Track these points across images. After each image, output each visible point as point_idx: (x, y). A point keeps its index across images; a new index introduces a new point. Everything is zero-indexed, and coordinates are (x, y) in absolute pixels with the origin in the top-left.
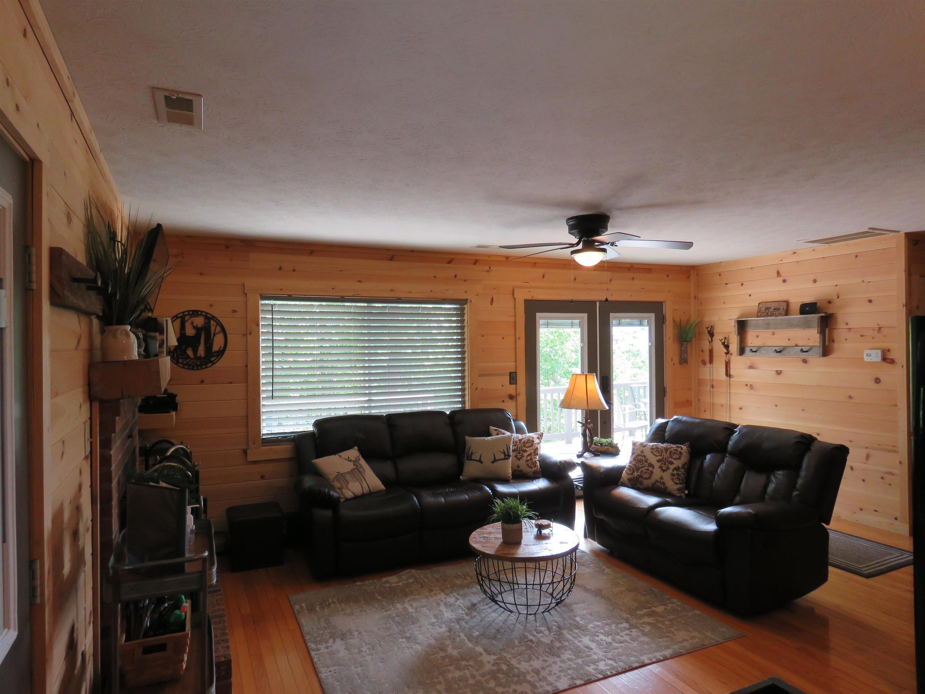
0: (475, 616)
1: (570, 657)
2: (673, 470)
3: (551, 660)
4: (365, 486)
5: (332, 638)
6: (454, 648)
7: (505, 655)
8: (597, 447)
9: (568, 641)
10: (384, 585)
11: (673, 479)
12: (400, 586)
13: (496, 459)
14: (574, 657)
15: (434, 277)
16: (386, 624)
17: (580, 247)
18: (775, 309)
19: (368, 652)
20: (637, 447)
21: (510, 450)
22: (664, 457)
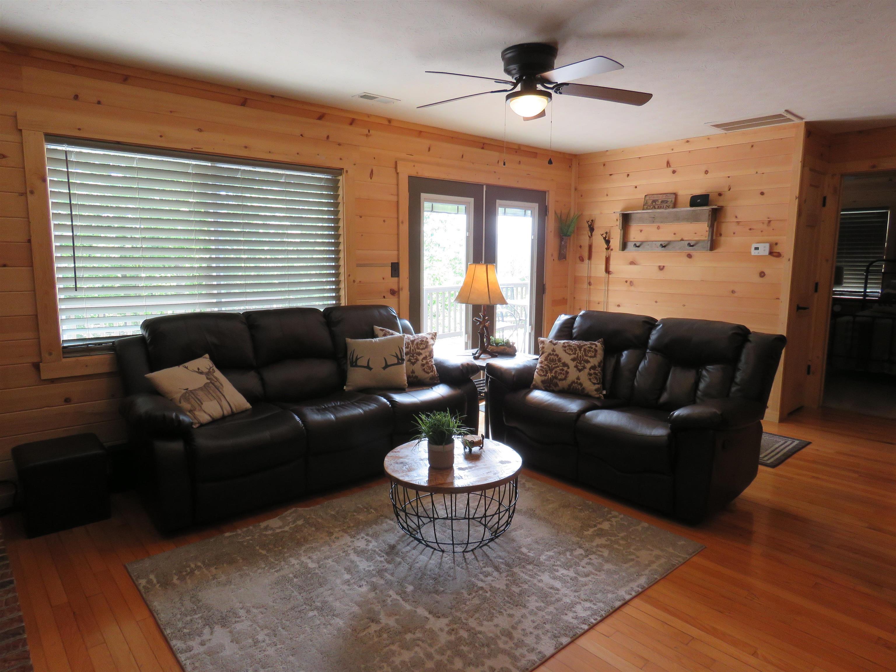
0: (400, 563)
1: (538, 604)
2: (590, 369)
3: (518, 613)
4: (224, 403)
5: (207, 627)
6: (389, 615)
7: (458, 614)
8: (492, 347)
9: (526, 582)
10: (264, 533)
11: (590, 379)
12: (287, 531)
13: (389, 363)
14: (543, 605)
15: (301, 135)
16: (283, 591)
17: (518, 88)
18: (662, 202)
19: (267, 641)
20: (547, 346)
21: (403, 353)
22: (579, 356)
